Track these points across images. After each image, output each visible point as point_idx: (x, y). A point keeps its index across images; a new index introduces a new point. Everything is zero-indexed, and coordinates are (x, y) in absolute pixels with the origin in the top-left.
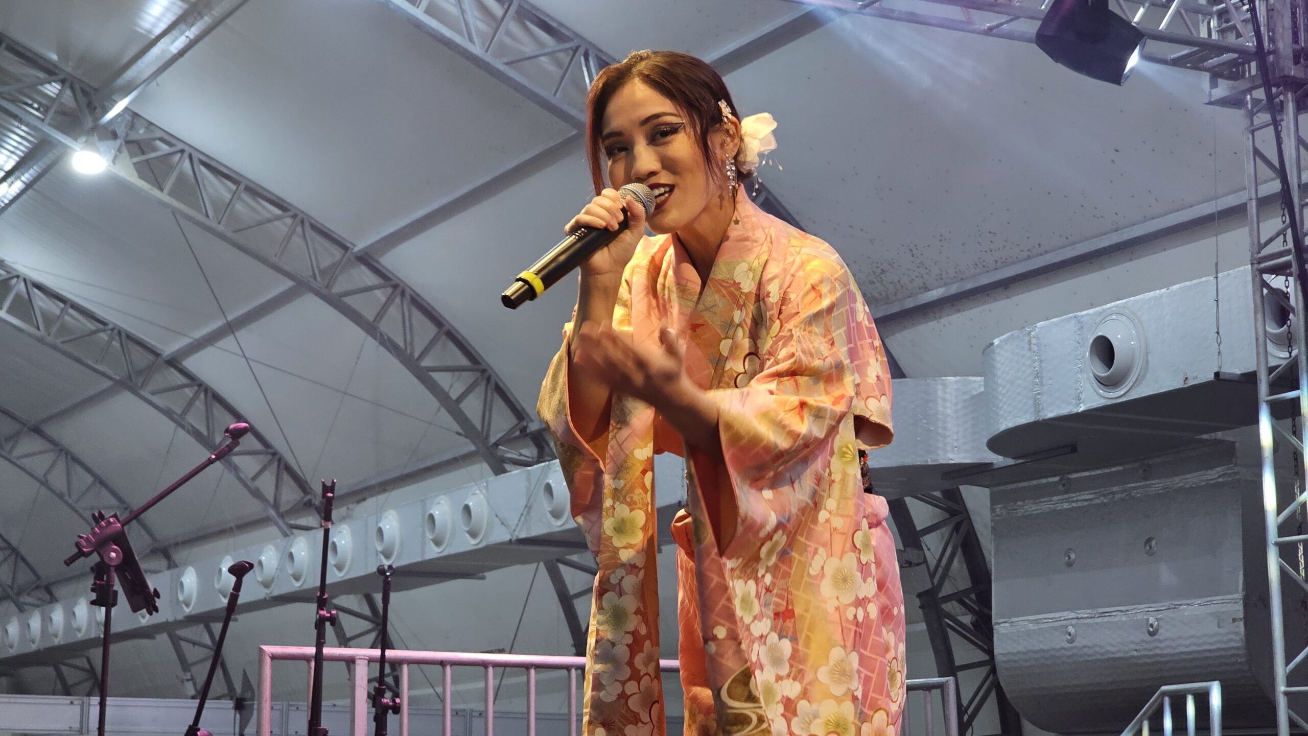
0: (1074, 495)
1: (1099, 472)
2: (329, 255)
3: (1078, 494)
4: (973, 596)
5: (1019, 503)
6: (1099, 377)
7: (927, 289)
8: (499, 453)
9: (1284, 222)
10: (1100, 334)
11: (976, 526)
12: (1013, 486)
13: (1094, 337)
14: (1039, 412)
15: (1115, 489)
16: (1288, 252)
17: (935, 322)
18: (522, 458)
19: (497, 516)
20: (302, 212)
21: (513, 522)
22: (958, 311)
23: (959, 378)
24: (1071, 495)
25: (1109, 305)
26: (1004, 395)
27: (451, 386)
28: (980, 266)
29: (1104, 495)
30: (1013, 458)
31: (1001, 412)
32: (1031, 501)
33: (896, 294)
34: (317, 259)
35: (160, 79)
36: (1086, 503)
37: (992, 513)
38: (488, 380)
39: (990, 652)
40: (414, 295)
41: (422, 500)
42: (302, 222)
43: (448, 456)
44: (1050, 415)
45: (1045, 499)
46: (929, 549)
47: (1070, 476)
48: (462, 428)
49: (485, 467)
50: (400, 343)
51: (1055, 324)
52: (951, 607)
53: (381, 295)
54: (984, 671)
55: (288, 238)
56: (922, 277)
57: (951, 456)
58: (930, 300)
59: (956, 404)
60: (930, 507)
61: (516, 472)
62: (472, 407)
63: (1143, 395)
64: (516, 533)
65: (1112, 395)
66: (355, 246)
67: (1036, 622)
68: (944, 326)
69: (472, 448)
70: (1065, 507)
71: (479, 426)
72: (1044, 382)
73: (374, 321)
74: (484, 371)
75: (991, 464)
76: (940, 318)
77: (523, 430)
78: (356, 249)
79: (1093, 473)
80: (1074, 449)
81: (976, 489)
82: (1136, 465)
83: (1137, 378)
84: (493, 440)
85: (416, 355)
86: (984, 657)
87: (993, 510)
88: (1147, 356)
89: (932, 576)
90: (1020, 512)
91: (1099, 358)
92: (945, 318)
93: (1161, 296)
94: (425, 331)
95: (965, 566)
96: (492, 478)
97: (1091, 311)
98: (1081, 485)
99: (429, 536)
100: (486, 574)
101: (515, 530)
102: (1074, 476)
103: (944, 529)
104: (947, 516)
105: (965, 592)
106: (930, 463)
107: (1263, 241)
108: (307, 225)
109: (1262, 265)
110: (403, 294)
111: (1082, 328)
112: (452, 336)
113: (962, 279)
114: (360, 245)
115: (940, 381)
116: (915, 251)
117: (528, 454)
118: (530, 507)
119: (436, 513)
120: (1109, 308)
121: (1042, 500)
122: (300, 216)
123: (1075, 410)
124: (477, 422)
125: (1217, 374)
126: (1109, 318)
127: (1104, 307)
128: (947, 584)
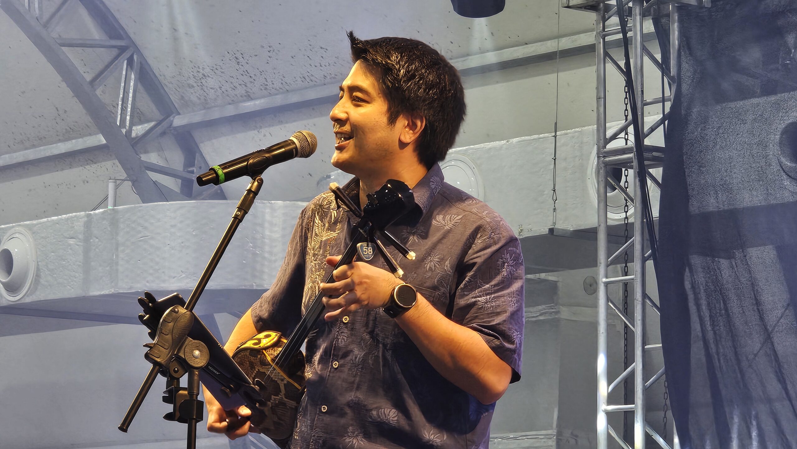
7: (249, 97)
16: (630, 150)
17: (256, 132)
22: (281, 122)
23: (288, 202)
28: (308, 80)
33: (215, 99)
56: (246, 86)
58: (253, 110)
68: (265, 135)
76: (261, 127)
92: (266, 129)
93: (501, 147)
107: (608, 137)
109: (608, 159)
113: (288, 92)
116: (241, 60)
125: (551, 230)
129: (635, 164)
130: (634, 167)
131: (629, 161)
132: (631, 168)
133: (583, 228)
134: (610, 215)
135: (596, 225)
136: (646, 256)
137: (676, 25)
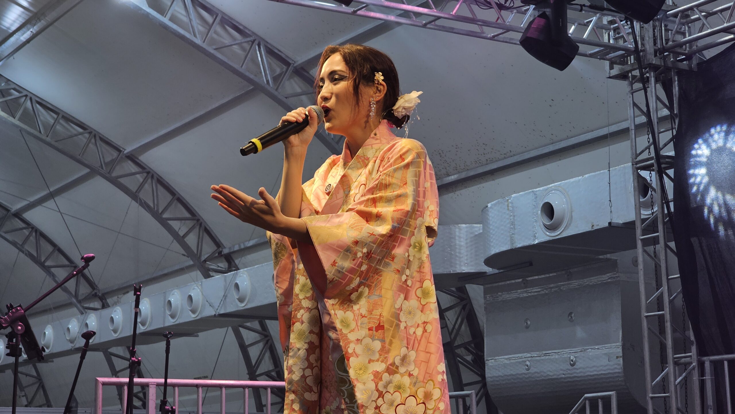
0: (530, 289)
1: (543, 276)
2: (110, 155)
3: (532, 288)
4: (473, 345)
5: (499, 293)
6: (546, 224)
7: (448, 175)
8: (207, 266)
9: (649, 142)
10: (546, 201)
11: (474, 306)
12: (496, 284)
13: (543, 203)
14: (513, 244)
15: (552, 285)
16: (652, 159)
17: (453, 194)
18: (219, 268)
19: (207, 301)
20: (95, 130)
21: (216, 305)
22: (466, 187)
23: (468, 225)
24: (528, 289)
25: (551, 185)
26: (494, 235)
27: (180, 229)
28: (478, 163)
29: (546, 289)
30: (498, 269)
31: (492, 244)
32: (506, 293)
34: (103, 157)
35: (15, 55)
36: (536, 294)
37: (484, 300)
38: (201, 225)
39: (483, 376)
40: (159, 178)
41: (164, 293)
42: (95, 136)
43: (177, 268)
44: (519, 245)
45: (514, 292)
46: (449, 320)
47: (527, 279)
48: (187, 253)
49: (199, 273)
50: (152, 205)
51: (522, 195)
52: (461, 351)
53: (140, 178)
54: (478, 386)
55: (87, 145)
56: (446, 169)
57: (464, 268)
58: (450, 181)
59: (466, 240)
60: (449, 296)
61: (218, 277)
62: (192, 240)
63: (570, 235)
64: (218, 311)
65: (553, 234)
66: (125, 150)
67: (509, 359)
68: (458, 195)
69: (191, 263)
70: (525, 296)
71: (195, 251)
72: (516, 227)
73: (136, 192)
74: (198, 220)
75: (485, 273)
76: (456, 191)
77: (220, 253)
78: (126, 152)
79: (540, 277)
80: (531, 264)
81: (475, 286)
82: (564, 272)
83: (566, 226)
84: (203, 259)
85: (160, 211)
86: (479, 379)
87: (485, 298)
88: (572, 214)
89: (450, 334)
90: (500, 299)
91: (545, 214)
92: (459, 191)
93: (579, 181)
94: (165, 197)
95: (468, 328)
96: (204, 280)
97: (541, 189)
98: (534, 284)
99: (168, 313)
100: (199, 334)
101: (217, 309)
102: (529, 279)
103: (456, 308)
104: (459, 301)
105: (469, 343)
106: (452, 272)
107: (638, 152)
108: (98, 138)
109: (638, 165)
110: (152, 177)
111: (536, 197)
112: (181, 201)
113: (468, 169)
114: (128, 149)
115: (457, 227)
116: (441, 154)
117: (222, 266)
118: (226, 296)
119: (172, 300)
120: (552, 187)
121: (512, 292)
122: (94, 133)
123: (533, 243)
124: (194, 249)
125: (610, 223)
126: (551, 192)
127: (548, 186)
128: (458, 338)
129: (655, 167)
130: (655, 170)
131: (652, 165)
132: (653, 170)
133: (628, 221)
134: (643, 212)
135: (635, 219)
136: (665, 221)
137: (677, 82)
